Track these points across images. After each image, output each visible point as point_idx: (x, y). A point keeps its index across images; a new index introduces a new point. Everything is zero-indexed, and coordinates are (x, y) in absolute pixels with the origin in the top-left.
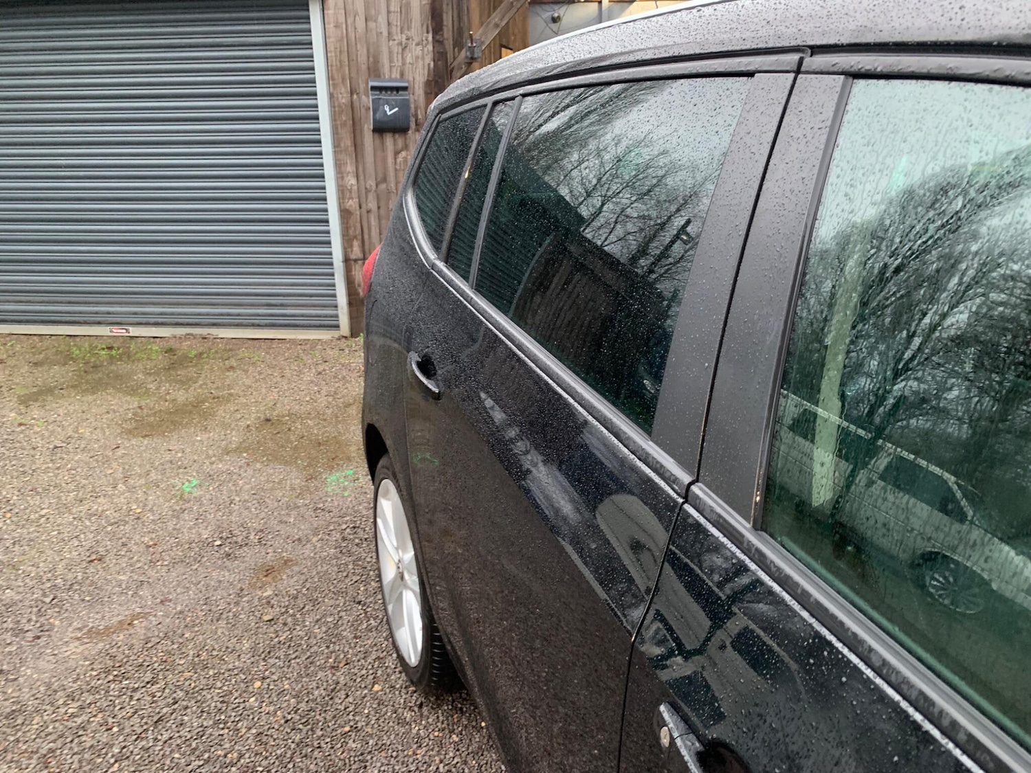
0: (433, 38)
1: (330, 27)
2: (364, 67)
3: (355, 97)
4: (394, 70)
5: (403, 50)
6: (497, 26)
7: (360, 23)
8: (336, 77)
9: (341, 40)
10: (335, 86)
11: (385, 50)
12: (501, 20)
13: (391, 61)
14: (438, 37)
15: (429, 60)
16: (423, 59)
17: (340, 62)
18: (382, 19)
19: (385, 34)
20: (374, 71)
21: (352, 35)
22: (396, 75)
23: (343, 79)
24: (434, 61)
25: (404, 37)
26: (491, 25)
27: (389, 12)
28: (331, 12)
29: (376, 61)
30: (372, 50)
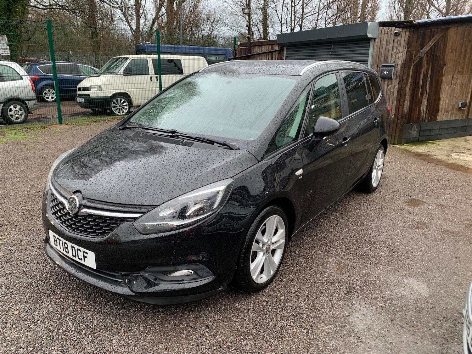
0: (407, 50)
1: (375, 48)
2: (383, 60)
3: (379, 68)
4: (392, 60)
5: (396, 54)
6: (430, 45)
7: (384, 47)
8: (374, 62)
9: (377, 52)
10: (373, 65)
11: (390, 54)
12: (432, 43)
13: (392, 57)
14: (409, 50)
15: (404, 57)
16: (402, 57)
17: (376, 58)
18: (391, 46)
19: (391, 50)
20: (386, 61)
21: (381, 50)
22: (392, 62)
23: (376, 63)
24: (406, 57)
25: (397, 50)
26: (429, 45)
27: (393, 43)
28: (376, 44)
29: (387, 57)
30: (386, 54)
